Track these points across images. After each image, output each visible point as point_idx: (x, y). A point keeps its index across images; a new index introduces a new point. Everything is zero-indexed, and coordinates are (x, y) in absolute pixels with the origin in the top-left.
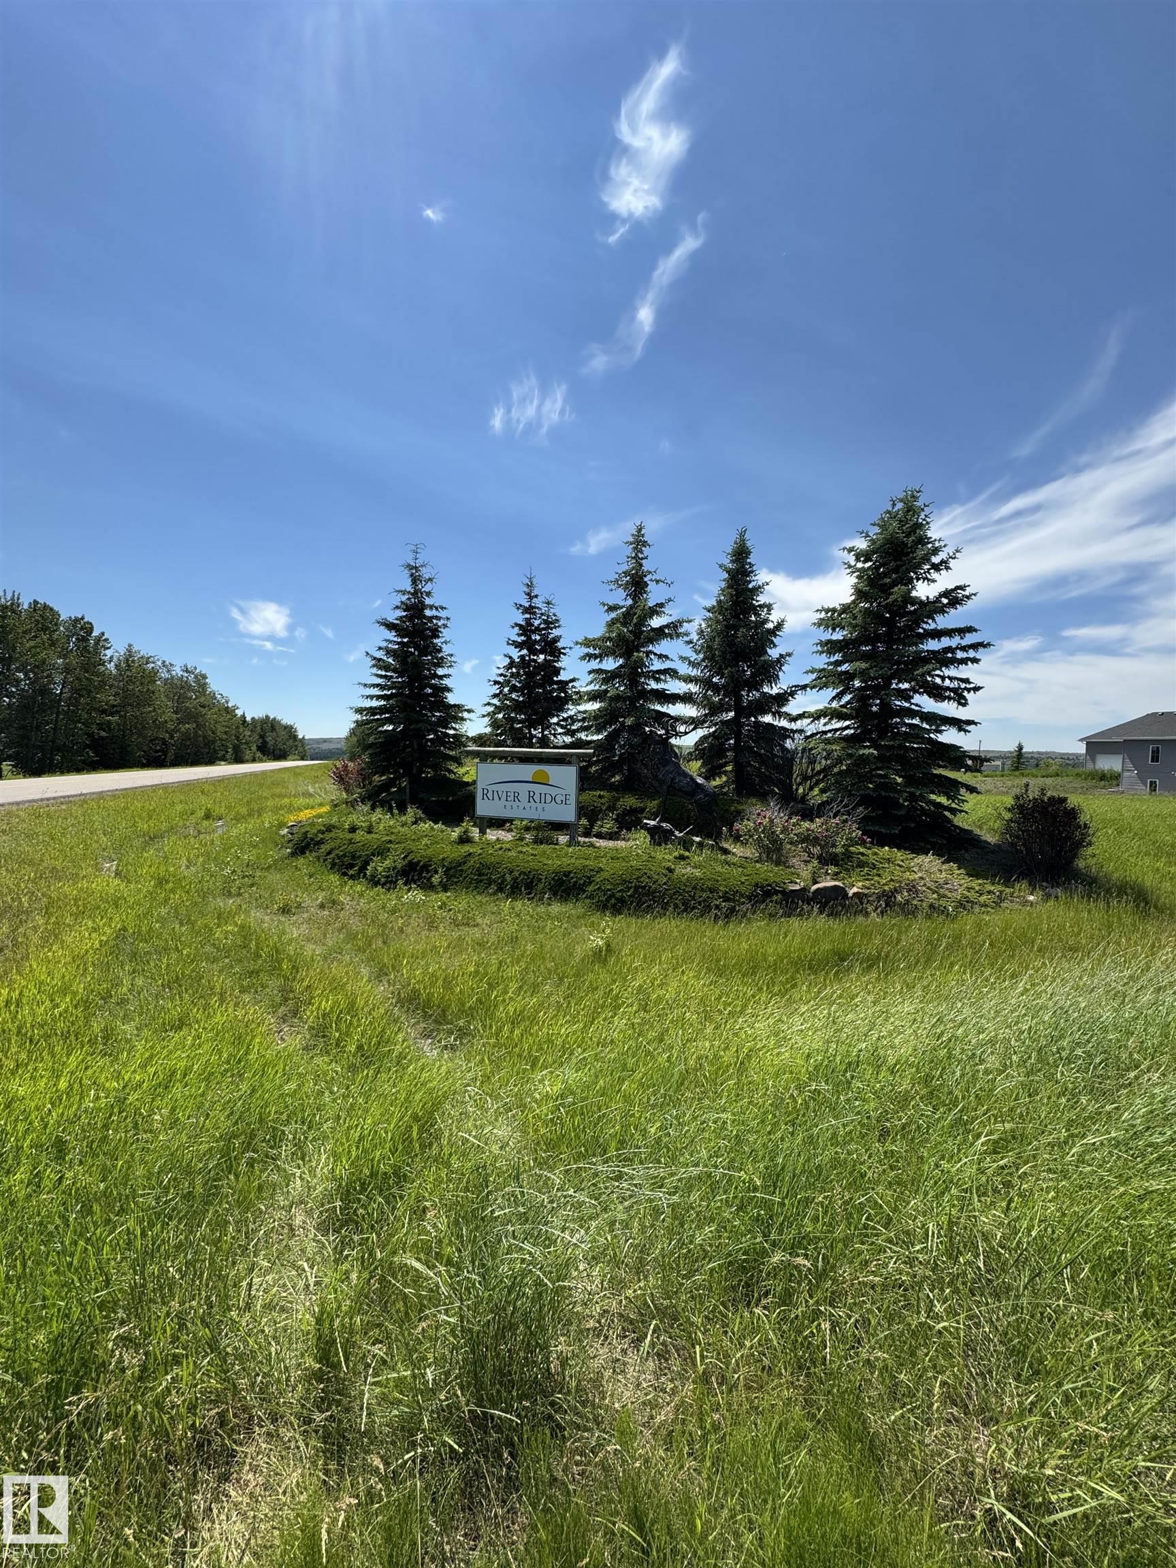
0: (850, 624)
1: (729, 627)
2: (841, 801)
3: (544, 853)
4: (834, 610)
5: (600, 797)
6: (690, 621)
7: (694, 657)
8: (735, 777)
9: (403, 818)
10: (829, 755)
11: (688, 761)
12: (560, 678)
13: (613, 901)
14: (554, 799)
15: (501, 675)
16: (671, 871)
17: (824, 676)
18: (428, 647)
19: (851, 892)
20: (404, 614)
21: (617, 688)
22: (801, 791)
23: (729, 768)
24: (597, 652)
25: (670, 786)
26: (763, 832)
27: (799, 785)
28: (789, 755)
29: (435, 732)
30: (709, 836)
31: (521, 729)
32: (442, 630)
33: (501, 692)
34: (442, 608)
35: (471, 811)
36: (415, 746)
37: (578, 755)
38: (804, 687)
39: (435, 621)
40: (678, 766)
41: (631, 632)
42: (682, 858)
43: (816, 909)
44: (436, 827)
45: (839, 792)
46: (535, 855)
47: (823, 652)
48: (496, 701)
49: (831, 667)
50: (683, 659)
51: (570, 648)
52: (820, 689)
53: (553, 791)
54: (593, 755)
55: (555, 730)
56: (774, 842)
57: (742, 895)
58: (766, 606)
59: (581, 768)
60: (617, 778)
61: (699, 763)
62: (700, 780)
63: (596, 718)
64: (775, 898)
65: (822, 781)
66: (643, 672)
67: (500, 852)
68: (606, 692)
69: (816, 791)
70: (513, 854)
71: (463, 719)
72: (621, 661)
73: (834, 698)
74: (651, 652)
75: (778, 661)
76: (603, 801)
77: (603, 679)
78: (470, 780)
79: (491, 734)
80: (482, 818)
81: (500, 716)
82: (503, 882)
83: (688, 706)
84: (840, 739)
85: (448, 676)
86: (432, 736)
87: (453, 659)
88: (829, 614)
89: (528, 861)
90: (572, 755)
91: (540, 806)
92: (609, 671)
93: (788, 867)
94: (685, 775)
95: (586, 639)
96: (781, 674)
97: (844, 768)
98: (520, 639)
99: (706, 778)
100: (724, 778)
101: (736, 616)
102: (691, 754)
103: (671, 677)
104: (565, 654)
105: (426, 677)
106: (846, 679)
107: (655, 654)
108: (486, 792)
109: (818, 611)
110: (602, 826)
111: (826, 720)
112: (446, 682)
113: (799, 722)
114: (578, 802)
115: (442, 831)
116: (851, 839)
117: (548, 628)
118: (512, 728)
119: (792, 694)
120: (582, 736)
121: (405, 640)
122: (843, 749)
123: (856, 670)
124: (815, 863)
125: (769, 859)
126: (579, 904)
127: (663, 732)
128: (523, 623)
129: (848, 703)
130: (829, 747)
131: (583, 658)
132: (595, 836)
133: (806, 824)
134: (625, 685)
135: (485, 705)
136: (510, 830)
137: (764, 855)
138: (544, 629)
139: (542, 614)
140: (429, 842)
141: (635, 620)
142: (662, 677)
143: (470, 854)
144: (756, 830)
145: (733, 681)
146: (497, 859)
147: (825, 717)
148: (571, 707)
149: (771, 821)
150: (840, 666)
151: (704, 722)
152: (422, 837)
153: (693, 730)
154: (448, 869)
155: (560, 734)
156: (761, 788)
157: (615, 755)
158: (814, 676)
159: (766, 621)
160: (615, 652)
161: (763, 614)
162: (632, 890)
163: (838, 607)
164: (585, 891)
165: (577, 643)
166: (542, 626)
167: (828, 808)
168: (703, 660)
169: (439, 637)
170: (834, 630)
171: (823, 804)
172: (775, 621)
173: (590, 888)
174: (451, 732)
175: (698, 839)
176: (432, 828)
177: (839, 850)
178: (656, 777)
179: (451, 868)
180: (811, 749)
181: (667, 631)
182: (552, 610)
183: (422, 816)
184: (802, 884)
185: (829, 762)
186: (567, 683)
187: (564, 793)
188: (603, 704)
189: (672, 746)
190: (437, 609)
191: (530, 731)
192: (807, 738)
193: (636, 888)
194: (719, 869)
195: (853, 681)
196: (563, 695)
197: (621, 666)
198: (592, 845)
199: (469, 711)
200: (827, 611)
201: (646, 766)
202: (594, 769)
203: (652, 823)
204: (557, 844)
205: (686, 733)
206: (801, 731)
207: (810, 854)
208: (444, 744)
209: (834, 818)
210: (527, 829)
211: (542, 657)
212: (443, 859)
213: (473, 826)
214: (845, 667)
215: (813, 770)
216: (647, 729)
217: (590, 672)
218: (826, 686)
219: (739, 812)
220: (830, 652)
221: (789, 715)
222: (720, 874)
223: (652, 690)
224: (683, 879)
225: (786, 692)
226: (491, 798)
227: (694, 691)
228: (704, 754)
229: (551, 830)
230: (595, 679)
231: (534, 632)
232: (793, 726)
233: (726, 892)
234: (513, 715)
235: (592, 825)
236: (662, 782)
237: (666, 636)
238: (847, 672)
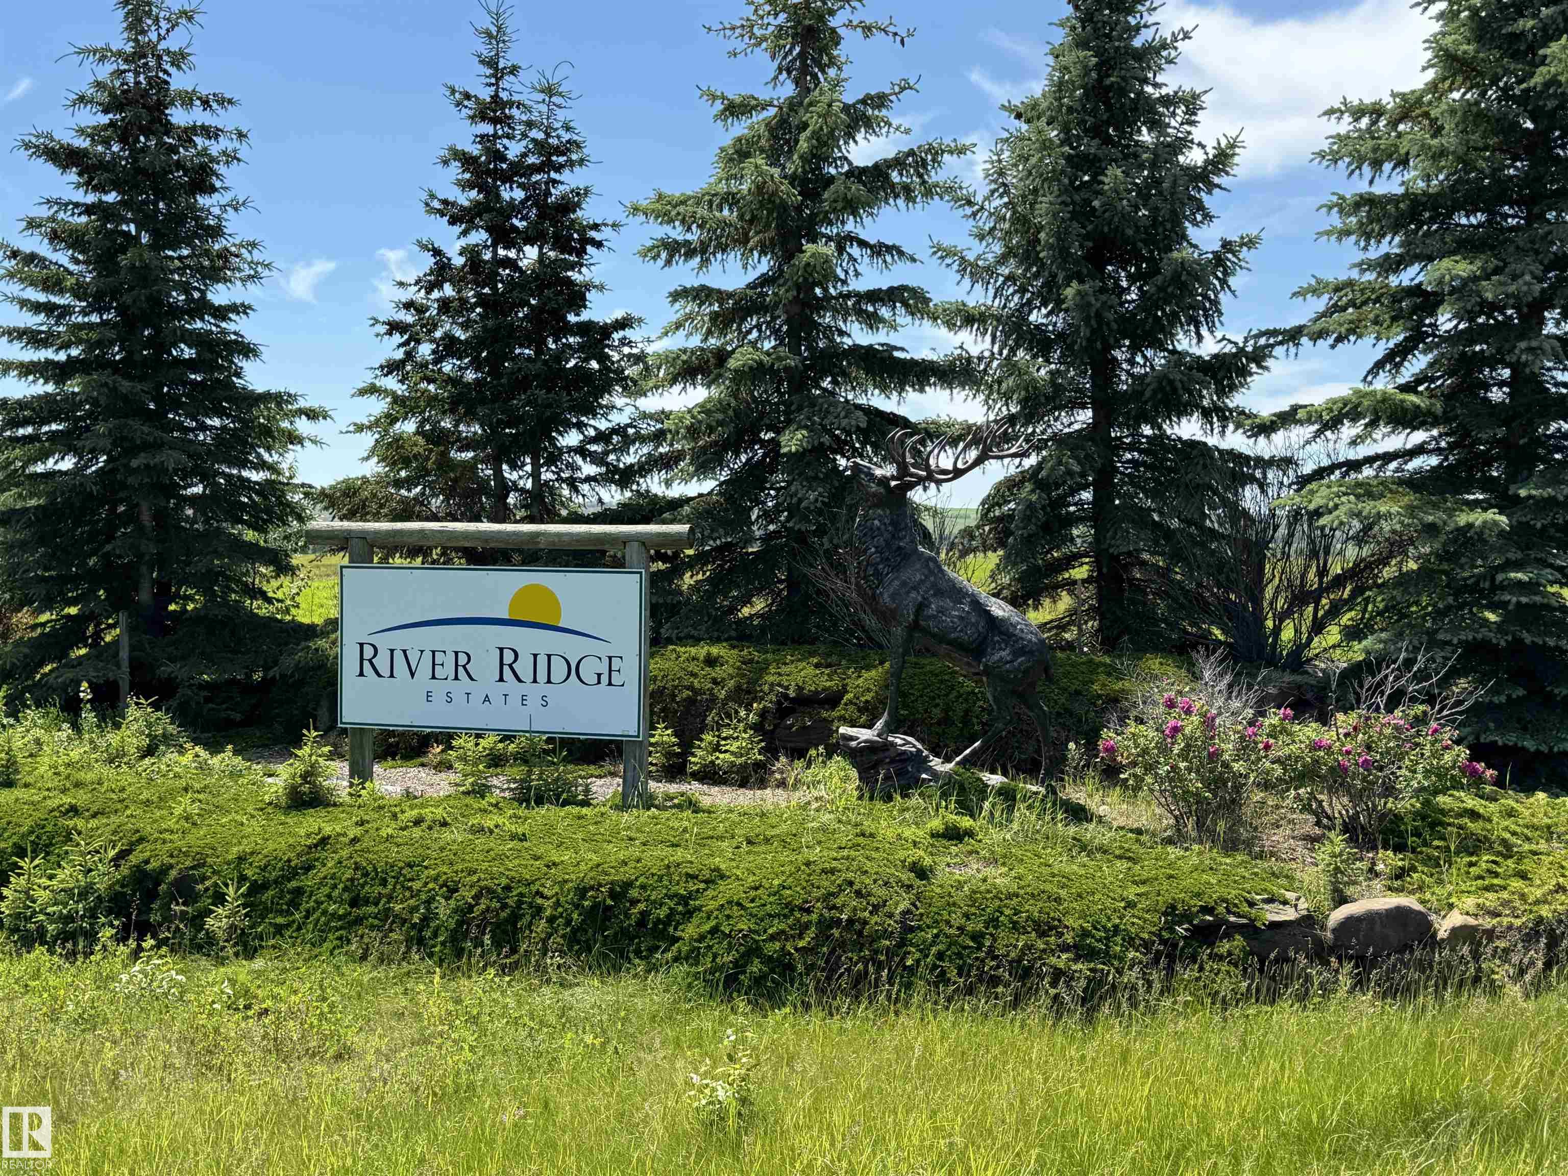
0: (1425, 148)
1: (1078, 162)
2: (1409, 663)
3: (550, 829)
4: (1377, 111)
5: (711, 661)
6: (961, 151)
7: (974, 250)
8: (1100, 597)
9: (114, 738)
10: (1367, 529)
11: (964, 554)
12: (585, 316)
13: (755, 967)
14: (574, 670)
15: (409, 305)
16: (922, 873)
17: (1352, 303)
18: (179, 219)
19: (1444, 926)
20: (105, 119)
21: (753, 344)
22: (1288, 633)
23: (1080, 572)
24: (694, 236)
25: (915, 626)
26: (1184, 755)
27: (1281, 617)
28: (1252, 534)
29: (207, 477)
30: (1031, 769)
31: (471, 467)
32: (221, 169)
33: (409, 355)
34: (224, 102)
35: (323, 713)
36: (146, 518)
37: (643, 541)
38: (1293, 336)
39: (199, 140)
40: (933, 568)
41: (793, 179)
42: (953, 835)
43: (1345, 981)
44: (215, 761)
45: (1400, 635)
46: (523, 838)
47: (1346, 233)
48: (391, 383)
49: (1370, 276)
50: (944, 253)
51: (615, 226)
52: (1339, 339)
53: (573, 647)
54: (689, 539)
55: (574, 467)
56: (1216, 783)
57: (1130, 941)
58: (1183, 100)
59: (655, 580)
60: (759, 605)
61: (993, 558)
62: (999, 609)
63: (693, 432)
64: (1224, 947)
65: (1349, 604)
66: (827, 297)
67: (417, 832)
68: (722, 356)
69: (1333, 634)
70: (455, 835)
71: (294, 438)
72: (764, 265)
73: (1379, 365)
74: (852, 238)
75: (1218, 260)
76: (718, 672)
77: (714, 317)
78: (318, 620)
79: (380, 481)
80: (360, 732)
81: (409, 427)
82: (425, 919)
83: (960, 394)
84: (1401, 482)
85: (242, 309)
86: (198, 489)
87: (257, 256)
88: (1365, 122)
89: (501, 857)
90: (624, 541)
91: (535, 692)
92: (730, 295)
93: (1260, 856)
94: (957, 593)
95: (660, 197)
96: (1225, 298)
97: (1413, 565)
98: (465, 198)
99: (1016, 601)
100: (1065, 602)
101: (1097, 132)
102: (968, 533)
103: (912, 311)
104: (599, 245)
105: (176, 312)
106: (1415, 309)
107: (863, 244)
108: (368, 652)
109: (1330, 112)
110: (717, 748)
111: (1358, 429)
112: (237, 325)
113: (1279, 437)
114: (646, 677)
115: (235, 775)
116: (1440, 773)
117: (547, 166)
118: (445, 464)
119: (1259, 357)
120: (654, 484)
121: (111, 197)
122: (1411, 510)
123: (1440, 282)
124: (1338, 841)
125: (1205, 832)
126: (656, 980)
127: (889, 470)
128: (475, 150)
129: (1420, 379)
130: (1368, 507)
131: (651, 252)
132: (696, 776)
133: (1309, 731)
134: (776, 332)
135: (362, 392)
136: (444, 766)
137: (1191, 823)
138: (538, 169)
139: (530, 124)
140: (195, 809)
141: (803, 145)
142: (885, 312)
143: (324, 841)
144: (1164, 749)
145: (1087, 319)
146: (407, 853)
147: (1354, 420)
148: (619, 401)
149: (1208, 722)
150: (1396, 271)
151: (1007, 438)
152: (172, 793)
153: (978, 462)
154: (256, 888)
155: (589, 479)
156: (1172, 626)
157: (750, 540)
158: (1321, 304)
159: (1183, 143)
160: (746, 240)
161: (1175, 122)
162: (811, 933)
163: (1389, 102)
164: (676, 940)
165: (636, 210)
166: (532, 160)
167: (1368, 681)
168: (1002, 260)
169: (213, 190)
170: (1377, 165)
171: (1355, 671)
172: (1211, 145)
173: (690, 931)
174: (255, 476)
175: (995, 780)
176: (203, 768)
177: (1406, 804)
178: (872, 600)
179: (265, 886)
180: (1317, 513)
181: (895, 176)
182: (561, 115)
183: (171, 729)
184: (1303, 905)
185: (1365, 552)
186: (606, 331)
187: (604, 650)
188: (715, 391)
189: (917, 509)
190: (206, 103)
191: (498, 472)
192: (1303, 481)
193: (826, 925)
194: (1062, 864)
195: (1432, 313)
196: (594, 365)
197: (764, 280)
198: (692, 805)
199: (312, 415)
200: (1358, 113)
201: (840, 569)
202: (688, 580)
203: (865, 734)
204: (586, 803)
205: (958, 473)
206: (1286, 462)
207: (1321, 817)
208: (234, 513)
209: (1390, 710)
210: (496, 761)
211: (531, 253)
212: (241, 859)
213: (330, 757)
214: (1409, 276)
215: (1322, 572)
216: (842, 462)
217: (676, 296)
218: (1354, 330)
219: (1114, 700)
220: (1367, 234)
221: (1250, 416)
222: (1066, 880)
223: (856, 348)
224: (959, 897)
225: (1241, 351)
226: (385, 670)
227: (975, 351)
228: (1008, 533)
229: (565, 760)
230: (689, 317)
231: (507, 178)
232: (1263, 447)
233: (1085, 934)
234: (447, 424)
235: (687, 746)
236: (887, 616)
237: (893, 191)
238: (1416, 290)
